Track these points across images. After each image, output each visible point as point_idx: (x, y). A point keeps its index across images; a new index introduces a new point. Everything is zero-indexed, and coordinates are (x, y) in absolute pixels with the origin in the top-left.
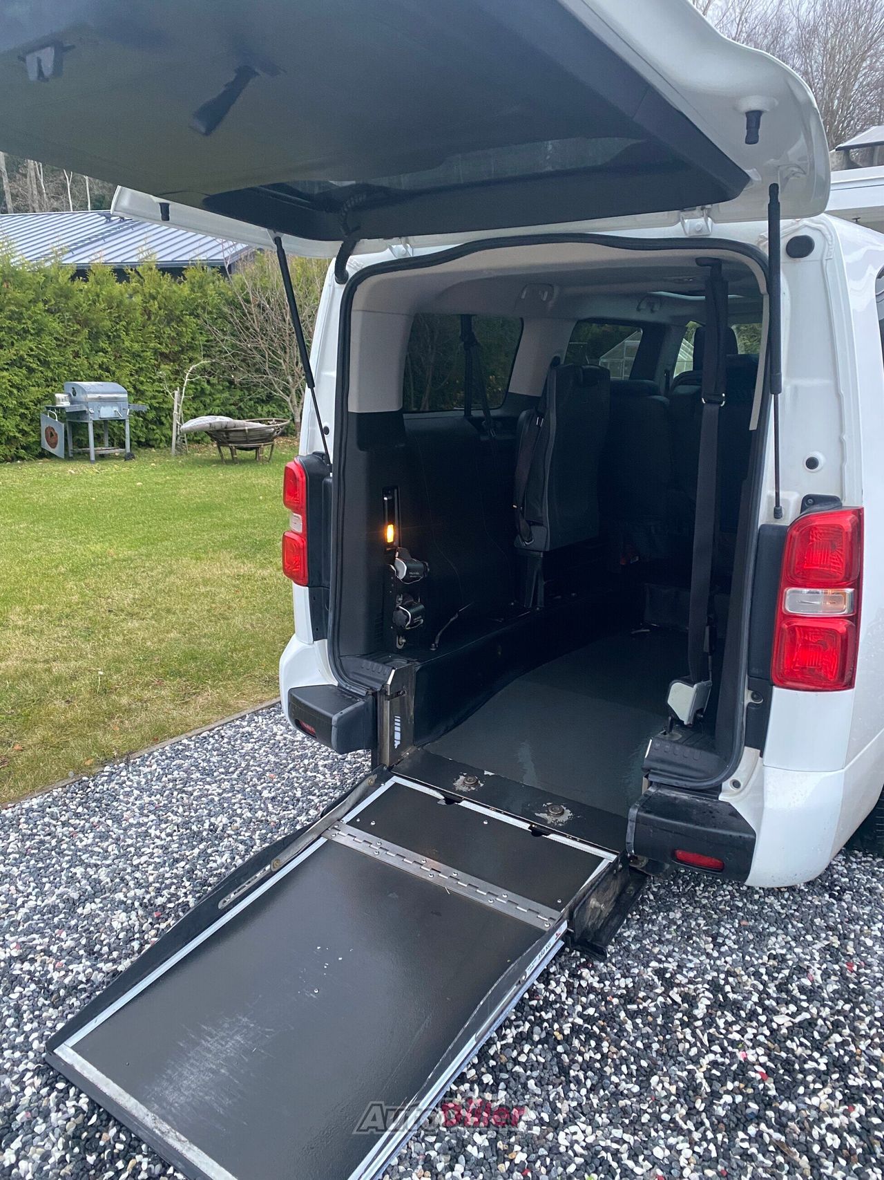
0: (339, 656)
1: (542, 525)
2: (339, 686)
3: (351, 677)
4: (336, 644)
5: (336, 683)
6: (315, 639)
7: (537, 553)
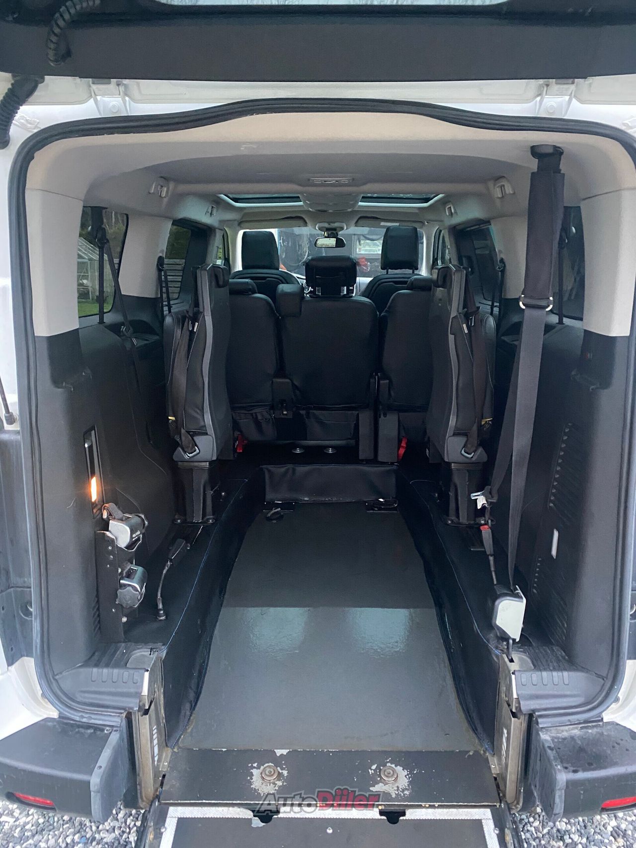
0: (54, 675)
1: (207, 434)
2: (61, 716)
3: (79, 699)
4: (46, 661)
5: (55, 714)
6: (11, 661)
7: (203, 464)
